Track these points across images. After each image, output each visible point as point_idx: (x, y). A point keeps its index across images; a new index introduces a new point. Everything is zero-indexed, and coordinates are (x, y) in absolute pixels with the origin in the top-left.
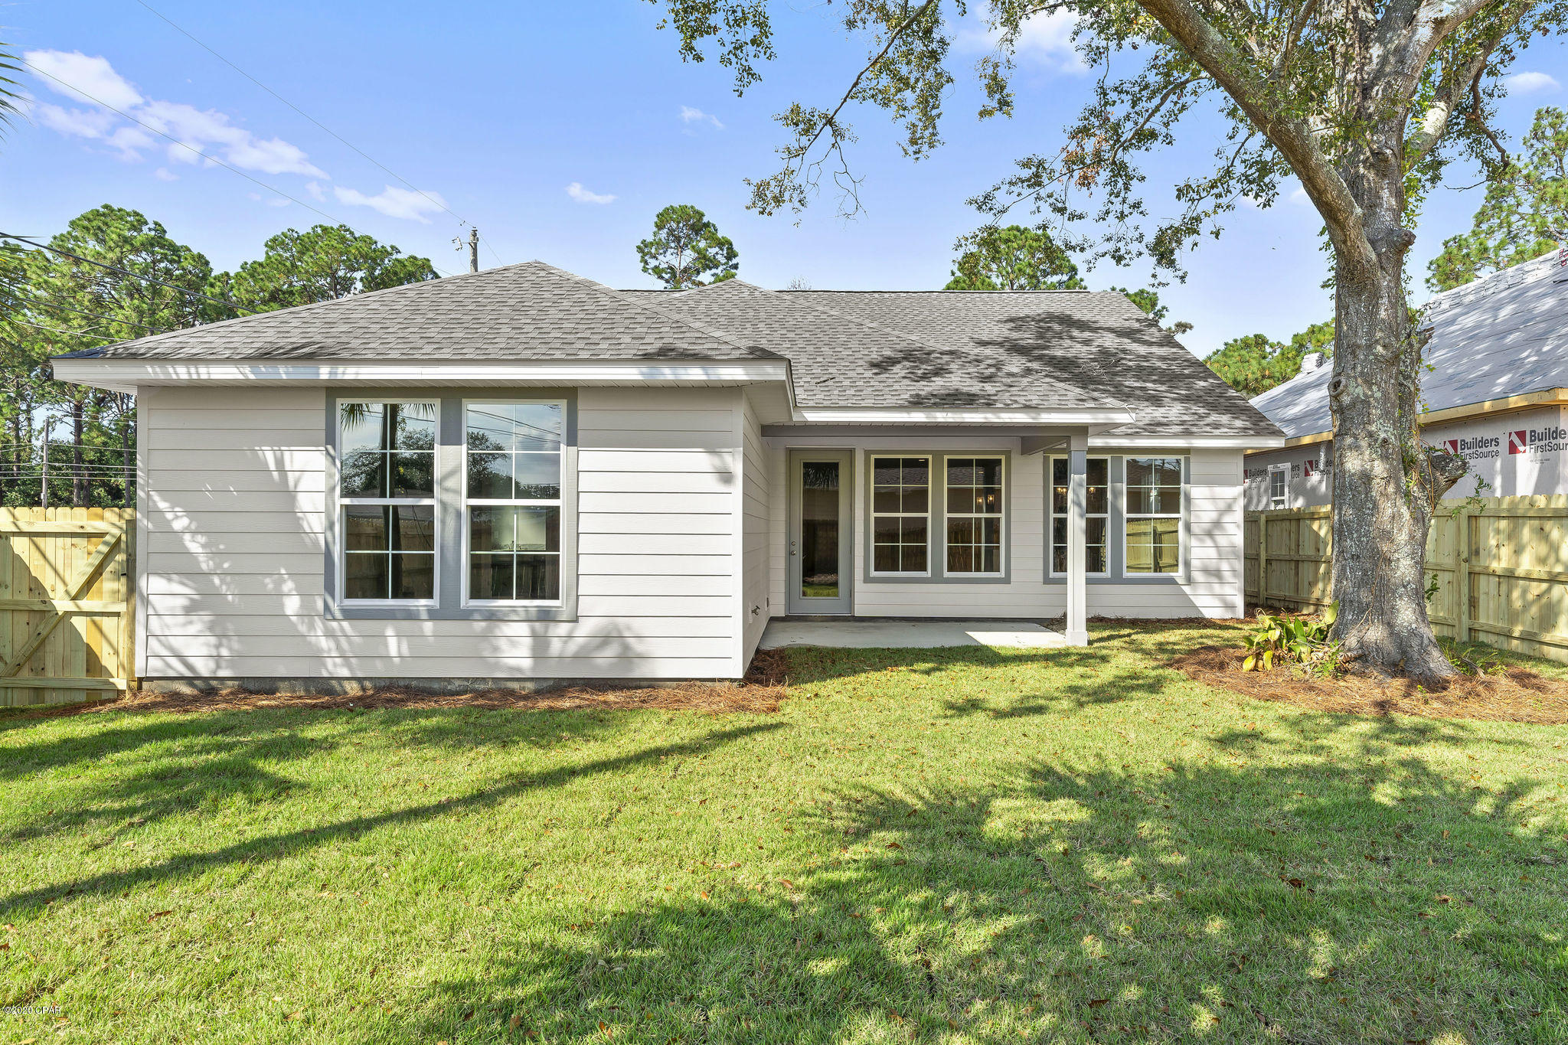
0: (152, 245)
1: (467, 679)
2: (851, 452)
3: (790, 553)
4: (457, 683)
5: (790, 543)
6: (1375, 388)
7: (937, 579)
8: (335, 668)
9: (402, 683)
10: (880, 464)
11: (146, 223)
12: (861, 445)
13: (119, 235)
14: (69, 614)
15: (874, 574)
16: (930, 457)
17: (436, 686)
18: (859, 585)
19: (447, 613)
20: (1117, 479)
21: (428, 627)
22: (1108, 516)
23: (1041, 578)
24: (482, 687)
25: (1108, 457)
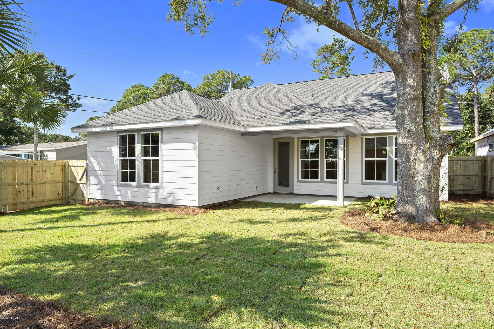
0: (176, 83)
1: (142, 202)
2: (293, 138)
3: (274, 172)
4: (141, 203)
5: (274, 169)
6: (406, 111)
7: (322, 182)
8: (119, 198)
9: (131, 203)
10: (303, 142)
11: (174, 77)
12: (296, 136)
13: (167, 82)
14: (79, 184)
15: (300, 179)
16: (319, 139)
17: (137, 204)
18: (296, 183)
19: (138, 186)
20: (391, 145)
21: (136, 189)
22: (387, 159)
23: (360, 183)
24: (145, 205)
25: (387, 137)
